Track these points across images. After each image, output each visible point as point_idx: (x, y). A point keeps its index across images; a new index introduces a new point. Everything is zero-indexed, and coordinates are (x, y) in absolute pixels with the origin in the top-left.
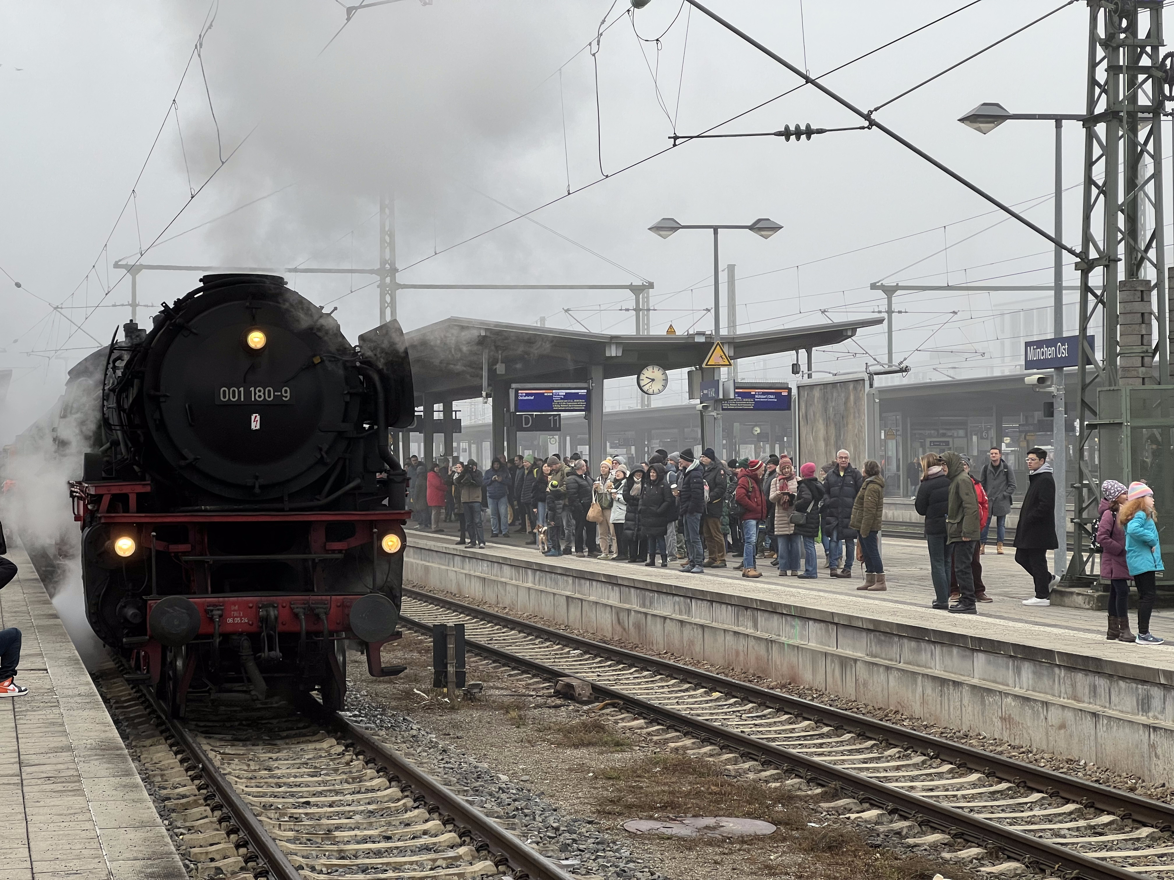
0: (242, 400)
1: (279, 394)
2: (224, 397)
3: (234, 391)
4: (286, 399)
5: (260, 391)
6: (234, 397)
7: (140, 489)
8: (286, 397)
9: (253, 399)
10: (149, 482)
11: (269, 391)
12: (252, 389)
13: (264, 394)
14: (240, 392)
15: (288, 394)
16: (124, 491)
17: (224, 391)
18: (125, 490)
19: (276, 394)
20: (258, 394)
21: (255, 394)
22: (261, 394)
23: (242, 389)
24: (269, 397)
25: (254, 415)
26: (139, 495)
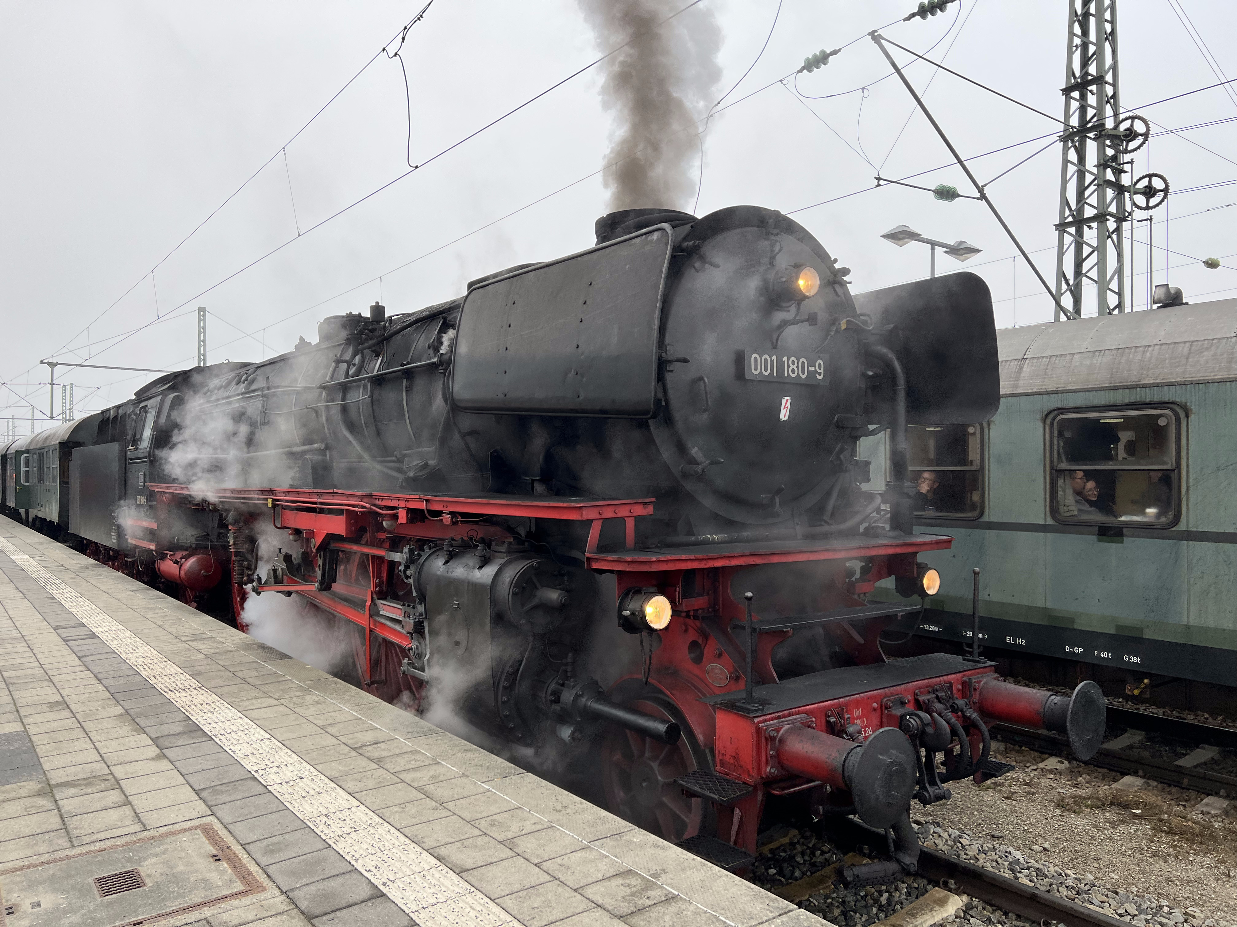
0: (775, 374)
1: (813, 369)
2: (756, 369)
3: (766, 359)
4: (820, 378)
5: (793, 363)
6: (766, 370)
7: (639, 511)
8: (820, 374)
9: (786, 375)
10: (654, 499)
11: (803, 363)
12: (785, 359)
13: (798, 367)
14: (772, 362)
15: (822, 371)
16: (620, 514)
17: (755, 358)
18: (623, 512)
19: (810, 368)
20: (792, 367)
21: (789, 366)
22: (795, 367)
23: (774, 358)
24: (803, 373)
25: (786, 398)
26: (638, 520)
